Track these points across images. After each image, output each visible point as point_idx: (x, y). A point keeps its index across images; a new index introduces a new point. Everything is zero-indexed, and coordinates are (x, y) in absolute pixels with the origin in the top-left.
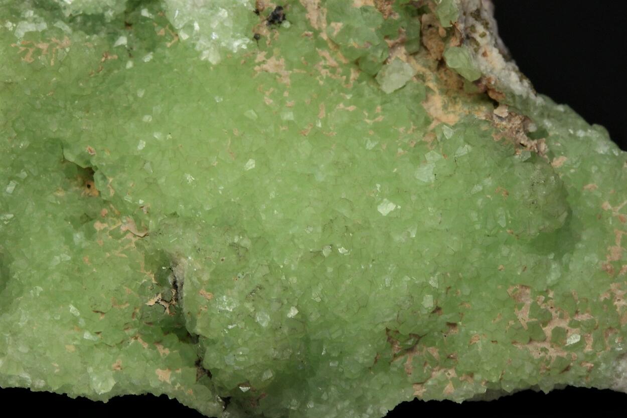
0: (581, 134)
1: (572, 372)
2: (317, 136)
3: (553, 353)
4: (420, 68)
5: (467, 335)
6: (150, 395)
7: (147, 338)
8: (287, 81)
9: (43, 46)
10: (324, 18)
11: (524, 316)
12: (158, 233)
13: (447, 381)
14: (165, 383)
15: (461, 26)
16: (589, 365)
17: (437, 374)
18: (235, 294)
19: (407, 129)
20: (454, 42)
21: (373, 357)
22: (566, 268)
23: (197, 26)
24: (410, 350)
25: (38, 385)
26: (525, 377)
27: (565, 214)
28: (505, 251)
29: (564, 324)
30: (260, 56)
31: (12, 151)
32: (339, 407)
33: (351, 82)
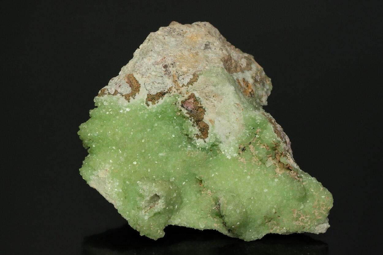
0: (310, 178)
1: (305, 228)
2: (251, 175)
3: (301, 224)
4: (275, 162)
5: (282, 219)
6: (212, 230)
7: (212, 216)
8: (245, 163)
9: (193, 153)
10: (254, 150)
11: (295, 215)
12: (216, 192)
13: (278, 229)
14: (216, 227)
15: (284, 153)
16: (309, 227)
17: (275, 227)
18: (232, 205)
19: (271, 175)
20: (282, 156)
21: (262, 222)
22: (305, 206)
23: (226, 151)
24: (270, 221)
25: (188, 226)
26: (295, 229)
27: (305, 193)
28: (291, 201)
29: (304, 218)
30: (240, 158)
31: (185, 175)
32: (254, 233)
33: (260, 164)
